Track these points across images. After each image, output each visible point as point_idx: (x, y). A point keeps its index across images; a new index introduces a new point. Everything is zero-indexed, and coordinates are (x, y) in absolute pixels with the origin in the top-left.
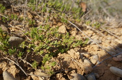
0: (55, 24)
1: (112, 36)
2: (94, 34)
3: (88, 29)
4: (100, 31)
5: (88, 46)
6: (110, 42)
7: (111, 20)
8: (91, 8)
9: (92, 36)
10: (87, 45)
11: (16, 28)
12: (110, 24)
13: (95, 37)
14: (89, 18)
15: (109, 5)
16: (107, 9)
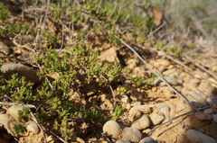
0: (98, 46)
1: (204, 71)
2: (171, 66)
3: (160, 57)
4: (182, 61)
5: (154, 89)
6: (198, 84)
7: (206, 41)
8: (170, 18)
9: (166, 70)
10: (152, 86)
11: (25, 49)
12: (204, 51)
13: (171, 72)
14: (164, 38)
15: (208, 16)
16: (203, 23)
